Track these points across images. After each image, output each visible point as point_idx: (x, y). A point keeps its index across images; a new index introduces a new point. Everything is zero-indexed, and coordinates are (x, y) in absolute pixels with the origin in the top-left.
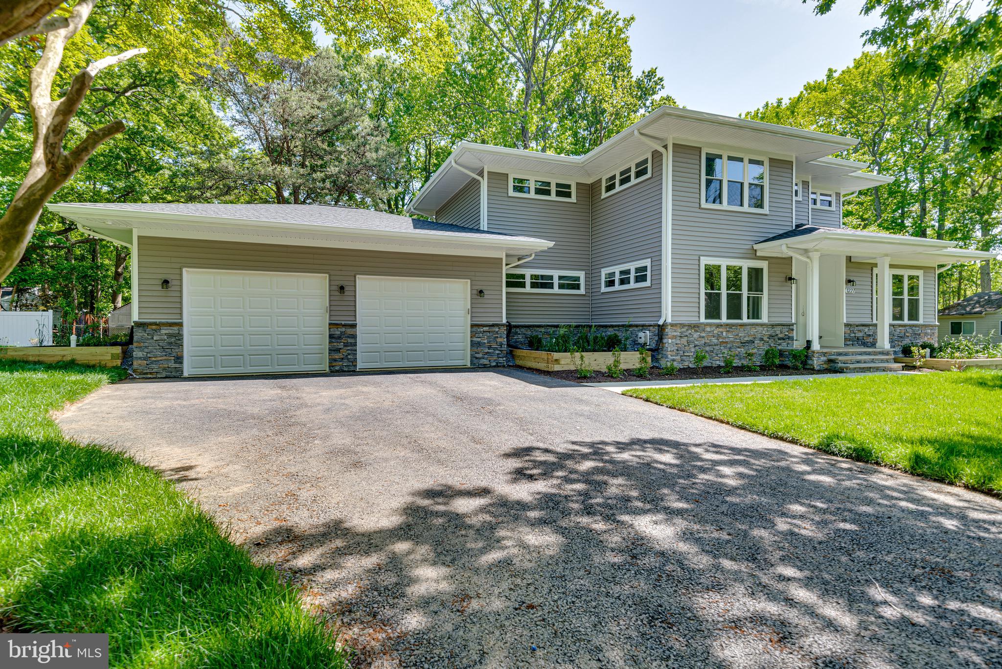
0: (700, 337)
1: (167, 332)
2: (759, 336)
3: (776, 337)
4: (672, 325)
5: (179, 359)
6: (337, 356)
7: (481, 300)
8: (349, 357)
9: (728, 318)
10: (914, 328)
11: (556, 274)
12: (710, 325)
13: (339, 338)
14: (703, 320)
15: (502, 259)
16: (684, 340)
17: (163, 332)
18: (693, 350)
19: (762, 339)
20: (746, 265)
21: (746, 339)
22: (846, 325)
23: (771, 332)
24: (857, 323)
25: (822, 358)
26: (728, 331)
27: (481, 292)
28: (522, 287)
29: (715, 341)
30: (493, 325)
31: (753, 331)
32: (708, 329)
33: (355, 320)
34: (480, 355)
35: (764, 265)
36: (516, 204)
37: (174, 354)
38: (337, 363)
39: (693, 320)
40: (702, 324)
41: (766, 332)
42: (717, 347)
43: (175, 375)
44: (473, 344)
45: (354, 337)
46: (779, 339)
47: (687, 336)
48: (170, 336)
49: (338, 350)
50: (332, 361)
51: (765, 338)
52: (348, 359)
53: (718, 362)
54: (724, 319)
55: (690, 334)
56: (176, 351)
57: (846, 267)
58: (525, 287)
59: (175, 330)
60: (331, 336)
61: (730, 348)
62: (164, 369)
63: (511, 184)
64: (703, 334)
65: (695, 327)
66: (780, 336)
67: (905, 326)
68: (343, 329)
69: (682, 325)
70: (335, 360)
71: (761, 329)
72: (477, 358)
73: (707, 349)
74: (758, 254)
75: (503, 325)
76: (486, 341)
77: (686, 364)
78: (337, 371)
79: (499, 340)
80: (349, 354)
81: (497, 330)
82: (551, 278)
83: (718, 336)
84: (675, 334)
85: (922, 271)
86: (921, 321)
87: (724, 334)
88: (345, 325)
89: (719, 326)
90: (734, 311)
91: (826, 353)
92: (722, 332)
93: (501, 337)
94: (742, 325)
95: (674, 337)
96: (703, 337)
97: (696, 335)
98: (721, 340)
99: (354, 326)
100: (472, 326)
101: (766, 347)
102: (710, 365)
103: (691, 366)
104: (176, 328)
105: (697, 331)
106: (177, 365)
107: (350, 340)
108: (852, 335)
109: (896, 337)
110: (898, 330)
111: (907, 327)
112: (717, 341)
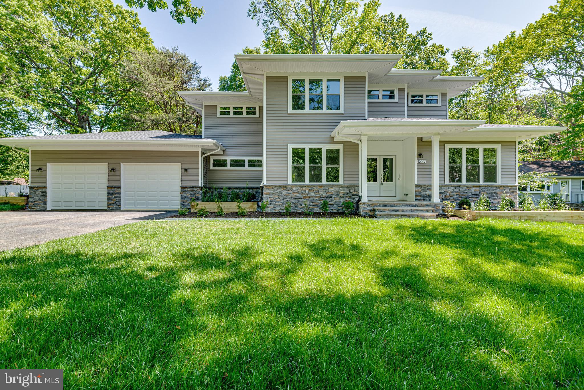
0: (288, 193)
1: (40, 191)
2: (336, 193)
3: (350, 194)
4: (266, 186)
5: (45, 203)
6: (111, 202)
7: (185, 174)
8: (117, 203)
9: (310, 181)
10: (490, 188)
11: (246, 159)
12: (296, 186)
13: (112, 194)
14: (290, 182)
15: (199, 151)
16: (276, 195)
17: (39, 190)
18: (282, 201)
19: (338, 195)
20: (325, 148)
21: (324, 195)
22: (417, 186)
23: (346, 190)
24: (427, 184)
25: (368, 208)
26: (310, 190)
27: (186, 169)
28: (225, 167)
29: (299, 196)
30: (193, 188)
31: (331, 190)
32: (294, 188)
33: (120, 185)
34: (186, 204)
35: (341, 147)
36: (221, 121)
37: (43, 200)
38: (111, 206)
39: (282, 183)
40: (289, 185)
41: (341, 191)
42: (301, 200)
43: (44, 209)
44: (182, 198)
45: (119, 193)
46: (353, 195)
47: (277, 193)
48: (42, 192)
49: (112, 200)
50: (109, 205)
51: (341, 195)
52: (116, 204)
53: (302, 210)
54: (307, 182)
55: (280, 191)
56: (44, 199)
57: (417, 145)
58: (227, 167)
59: (43, 190)
60: (109, 193)
61: (312, 201)
62: (40, 207)
63: (218, 110)
64: (291, 192)
65: (285, 187)
66: (354, 193)
67: (480, 186)
68: (114, 190)
69: (274, 186)
70: (110, 204)
71: (338, 188)
72: (184, 205)
73: (293, 201)
74: (335, 140)
75: (199, 187)
76: (189, 196)
77: (277, 210)
78: (111, 210)
79: (197, 195)
80: (117, 202)
81: (196, 190)
82: (244, 161)
83: (302, 193)
84: (269, 191)
85: (500, 145)
86: (499, 182)
87: (307, 192)
88: (115, 188)
89: (303, 186)
90: (316, 177)
91: (372, 204)
92: (305, 191)
93: (198, 194)
94: (321, 186)
95: (269, 193)
96: (290, 193)
97: (284, 192)
98: (304, 196)
99: (119, 188)
100: (182, 188)
101: (342, 201)
102: (296, 211)
103: (280, 211)
104: (44, 189)
105: (285, 190)
106: (44, 205)
107: (117, 195)
108: (423, 193)
109: (470, 195)
110: (472, 190)
111: (482, 188)
112: (301, 196)
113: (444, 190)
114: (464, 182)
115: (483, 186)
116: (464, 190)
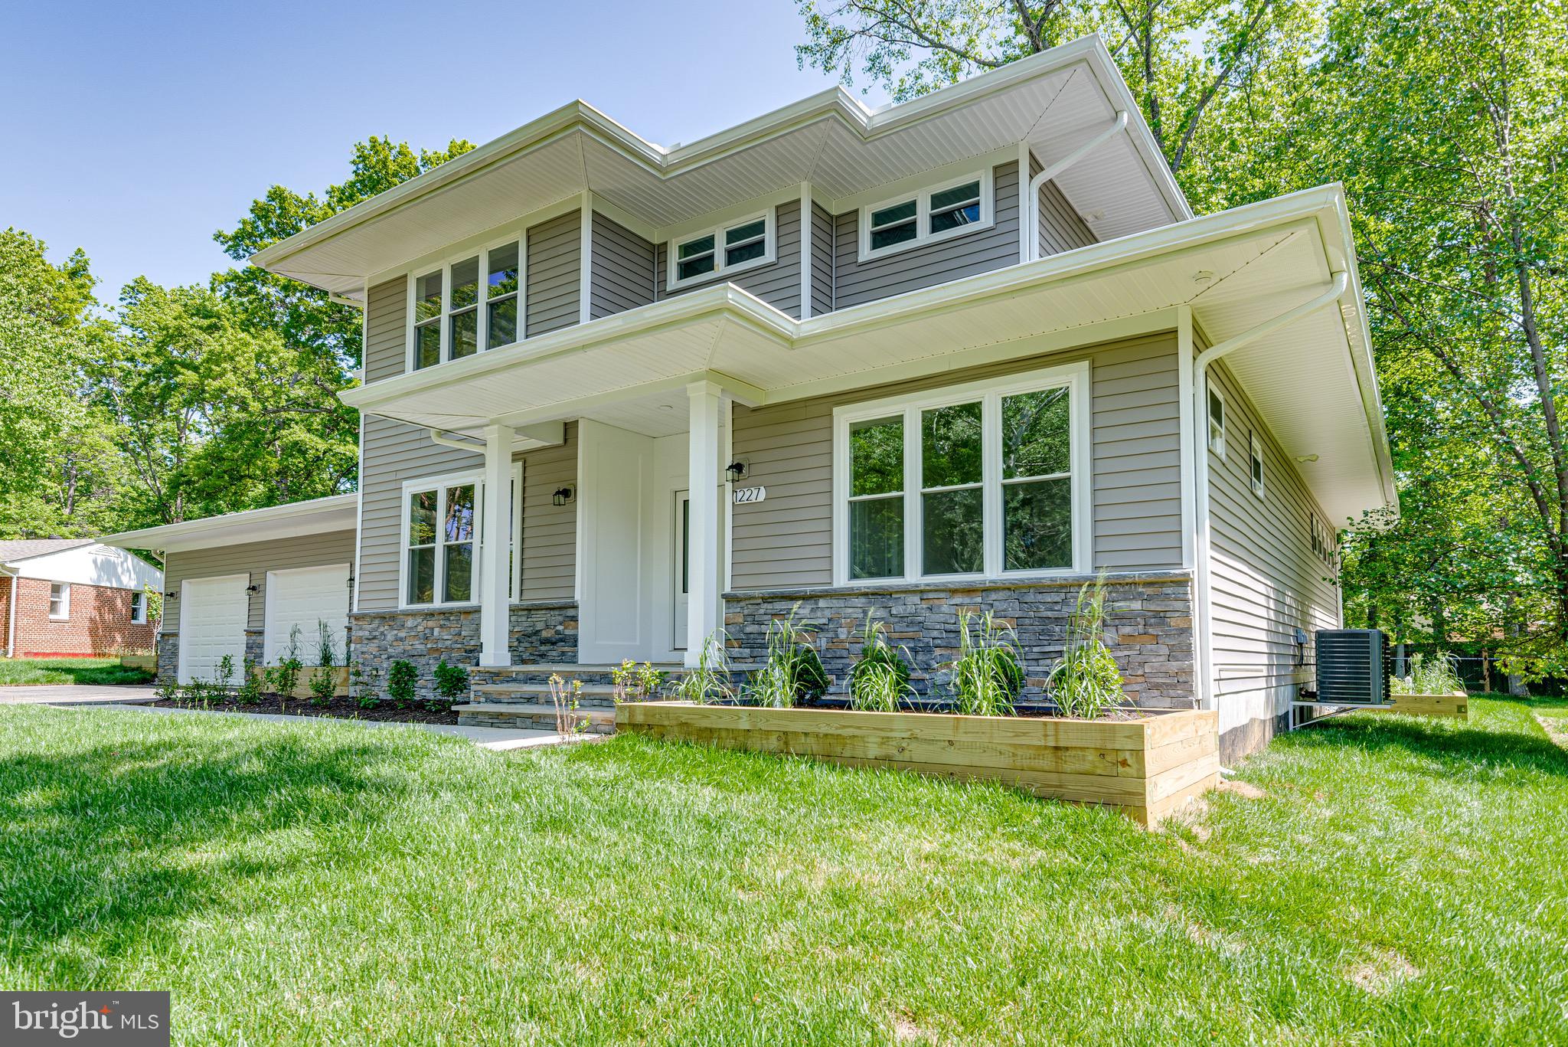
0: (398, 639)
3: (534, 638)
4: (356, 617)
5: (175, 668)
12: (414, 614)
13: (252, 648)
14: (403, 604)
17: (170, 642)
18: (386, 665)
20: (479, 481)
23: (525, 625)
26: (442, 627)
29: (419, 646)
32: (410, 622)
33: (264, 626)
37: (173, 663)
40: (401, 612)
42: (421, 661)
45: (261, 646)
46: (542, 642)
47: (374, 638)
48: (172, 646)
54: (438, 601)
55: (382, 633)
56: (174, 660)
60: (247, 646)
64: (402, 634)
65: (389, 618)
67: (985, 589)
69: (371, 618)
73: (407, 663)
77: (377, 692)
83: (425, 638)
84: (361, 634)
85: (1085, 366)
87: (436, 631)
89: (430, 615)
92: (432, 629)
94: (467, 612)
95: (360, 640)
96: (401, 639)
97: (391, 636)
98: (429, 645)
99: (262, 633)
103: (382, 696)
104: (175, 638)
105: (393, 628)
106: (174, 675)
107: (258, 651)
108: (748, 629)
109: (935, 634)
110: (945, 608)
111: (994, 596)
112: (422, 647)
113: (828, 613)
114: (913, 573)
115: (996, 589)
116: (911, 609)
